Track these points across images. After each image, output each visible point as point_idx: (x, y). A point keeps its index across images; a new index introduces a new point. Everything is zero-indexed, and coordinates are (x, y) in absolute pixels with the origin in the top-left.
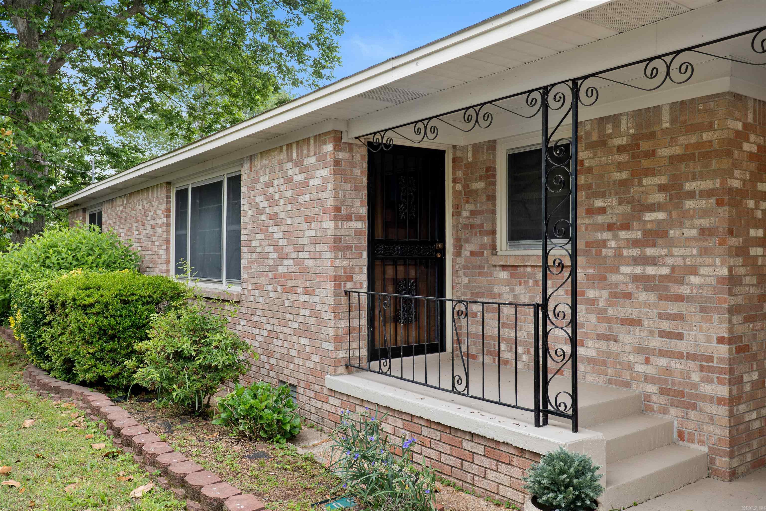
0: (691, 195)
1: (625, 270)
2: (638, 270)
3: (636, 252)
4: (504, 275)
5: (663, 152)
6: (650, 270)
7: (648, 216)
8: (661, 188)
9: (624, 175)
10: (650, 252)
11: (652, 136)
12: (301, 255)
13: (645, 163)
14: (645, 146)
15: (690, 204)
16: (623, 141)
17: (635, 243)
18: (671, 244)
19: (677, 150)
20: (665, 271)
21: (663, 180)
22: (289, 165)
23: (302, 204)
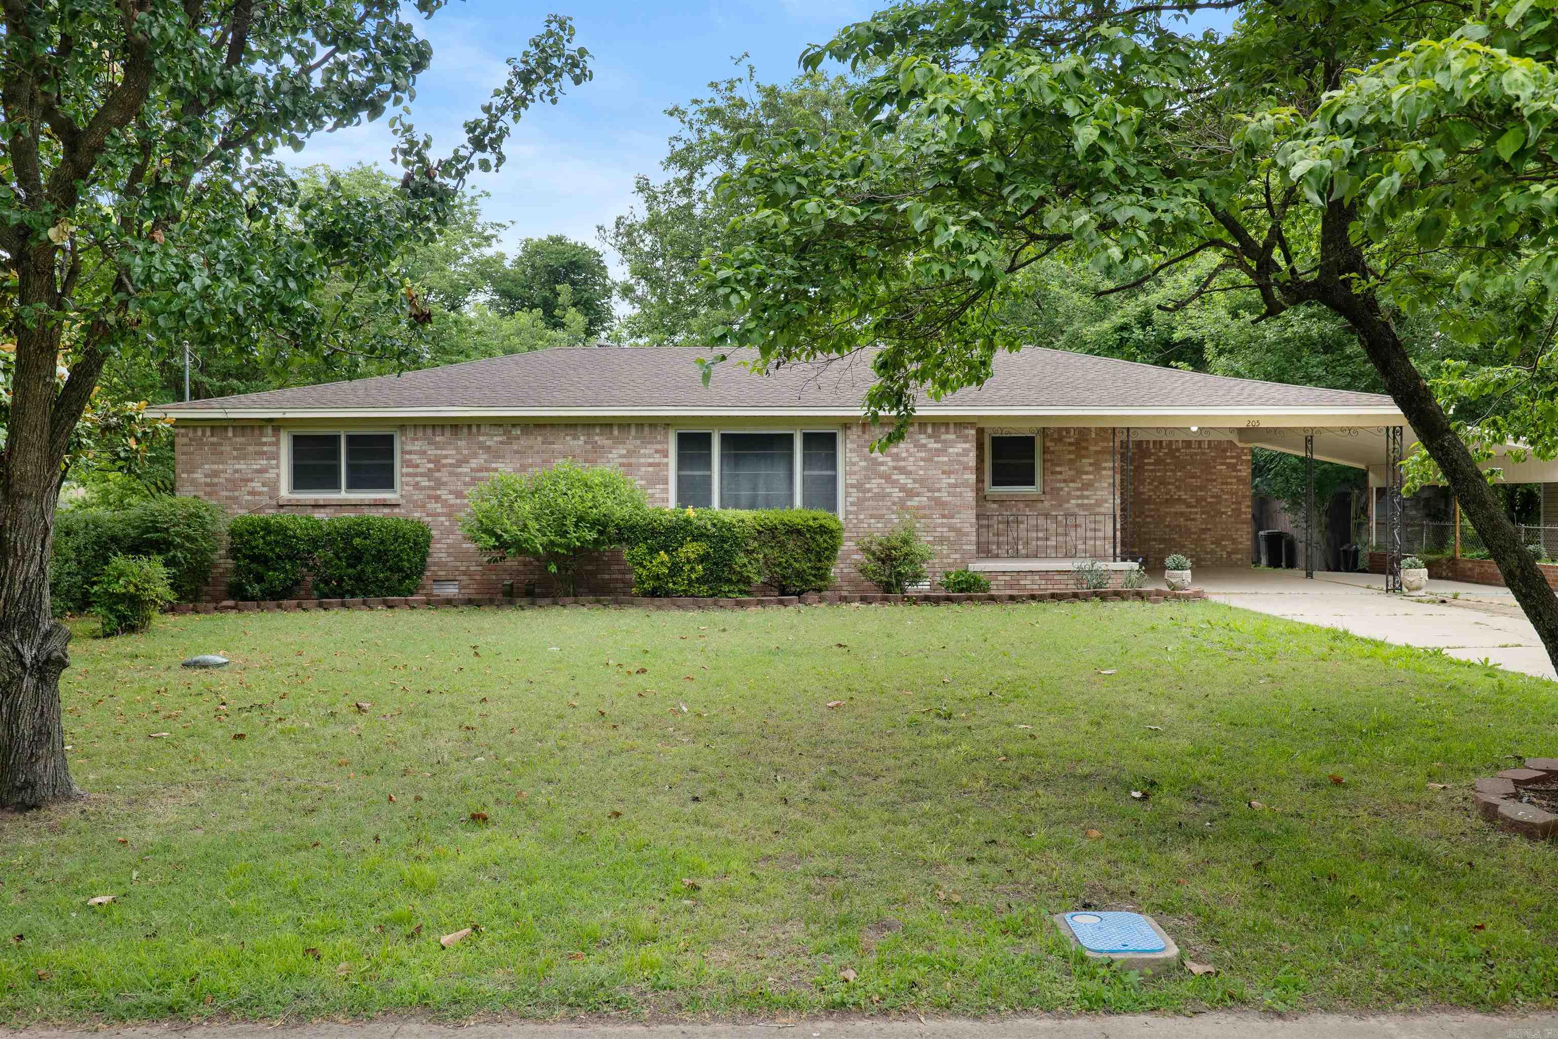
0: (1105, 469)
1: (1073, 502)
2: (1080, 501)
3: (1079, 493)
4: (995, 506)
5: (1093, 448)
6: (1086, 501)
7: (1084, 477)
8: (1091, 465)
9: (1072, 457)
10: (1085, 493)
11: (1087, 440)
12: (936, 494)
13: (1083, 452)
14: (1084, 444)
15: (1104, 472)
16: (1072, 440)
17: (1078, 489)
18: (1096, 489)
19: (1098, 449)
20: (1093, 502)
21: (1092, 461)
22: (923, 436)
23: (937, 463)
